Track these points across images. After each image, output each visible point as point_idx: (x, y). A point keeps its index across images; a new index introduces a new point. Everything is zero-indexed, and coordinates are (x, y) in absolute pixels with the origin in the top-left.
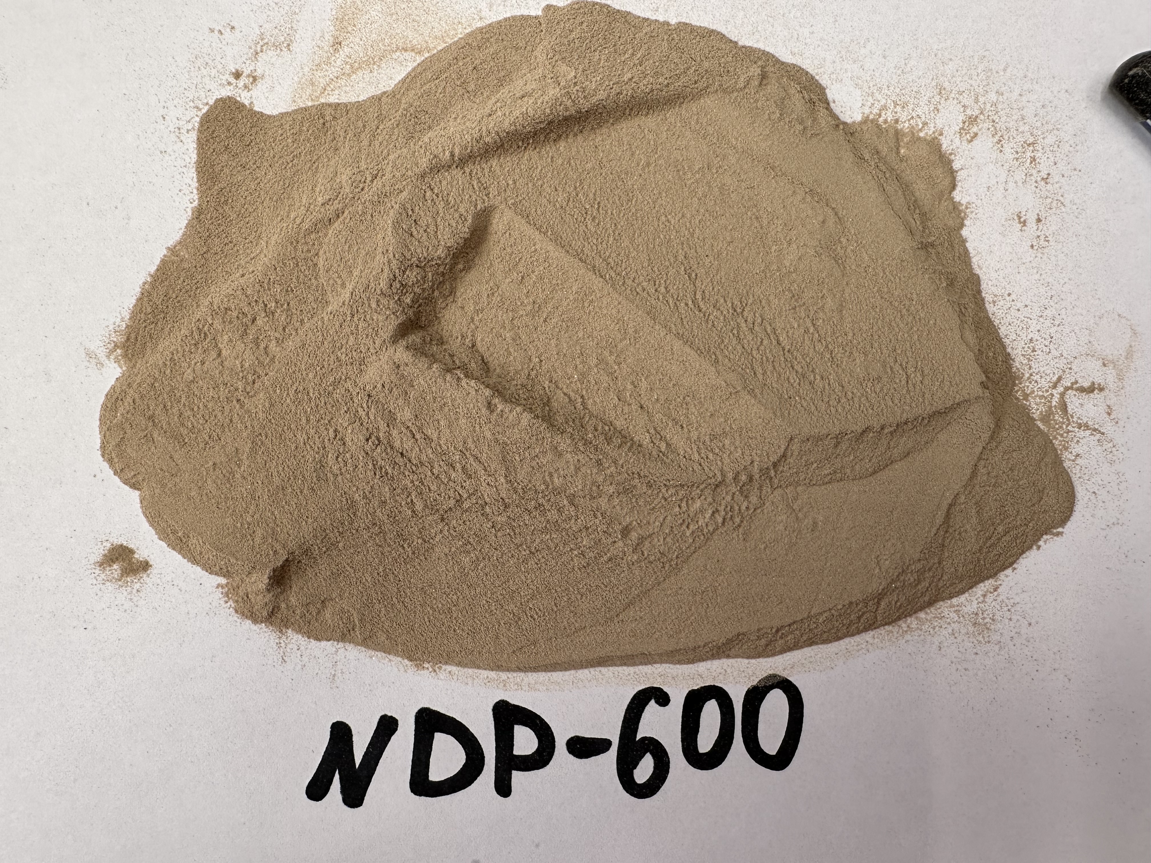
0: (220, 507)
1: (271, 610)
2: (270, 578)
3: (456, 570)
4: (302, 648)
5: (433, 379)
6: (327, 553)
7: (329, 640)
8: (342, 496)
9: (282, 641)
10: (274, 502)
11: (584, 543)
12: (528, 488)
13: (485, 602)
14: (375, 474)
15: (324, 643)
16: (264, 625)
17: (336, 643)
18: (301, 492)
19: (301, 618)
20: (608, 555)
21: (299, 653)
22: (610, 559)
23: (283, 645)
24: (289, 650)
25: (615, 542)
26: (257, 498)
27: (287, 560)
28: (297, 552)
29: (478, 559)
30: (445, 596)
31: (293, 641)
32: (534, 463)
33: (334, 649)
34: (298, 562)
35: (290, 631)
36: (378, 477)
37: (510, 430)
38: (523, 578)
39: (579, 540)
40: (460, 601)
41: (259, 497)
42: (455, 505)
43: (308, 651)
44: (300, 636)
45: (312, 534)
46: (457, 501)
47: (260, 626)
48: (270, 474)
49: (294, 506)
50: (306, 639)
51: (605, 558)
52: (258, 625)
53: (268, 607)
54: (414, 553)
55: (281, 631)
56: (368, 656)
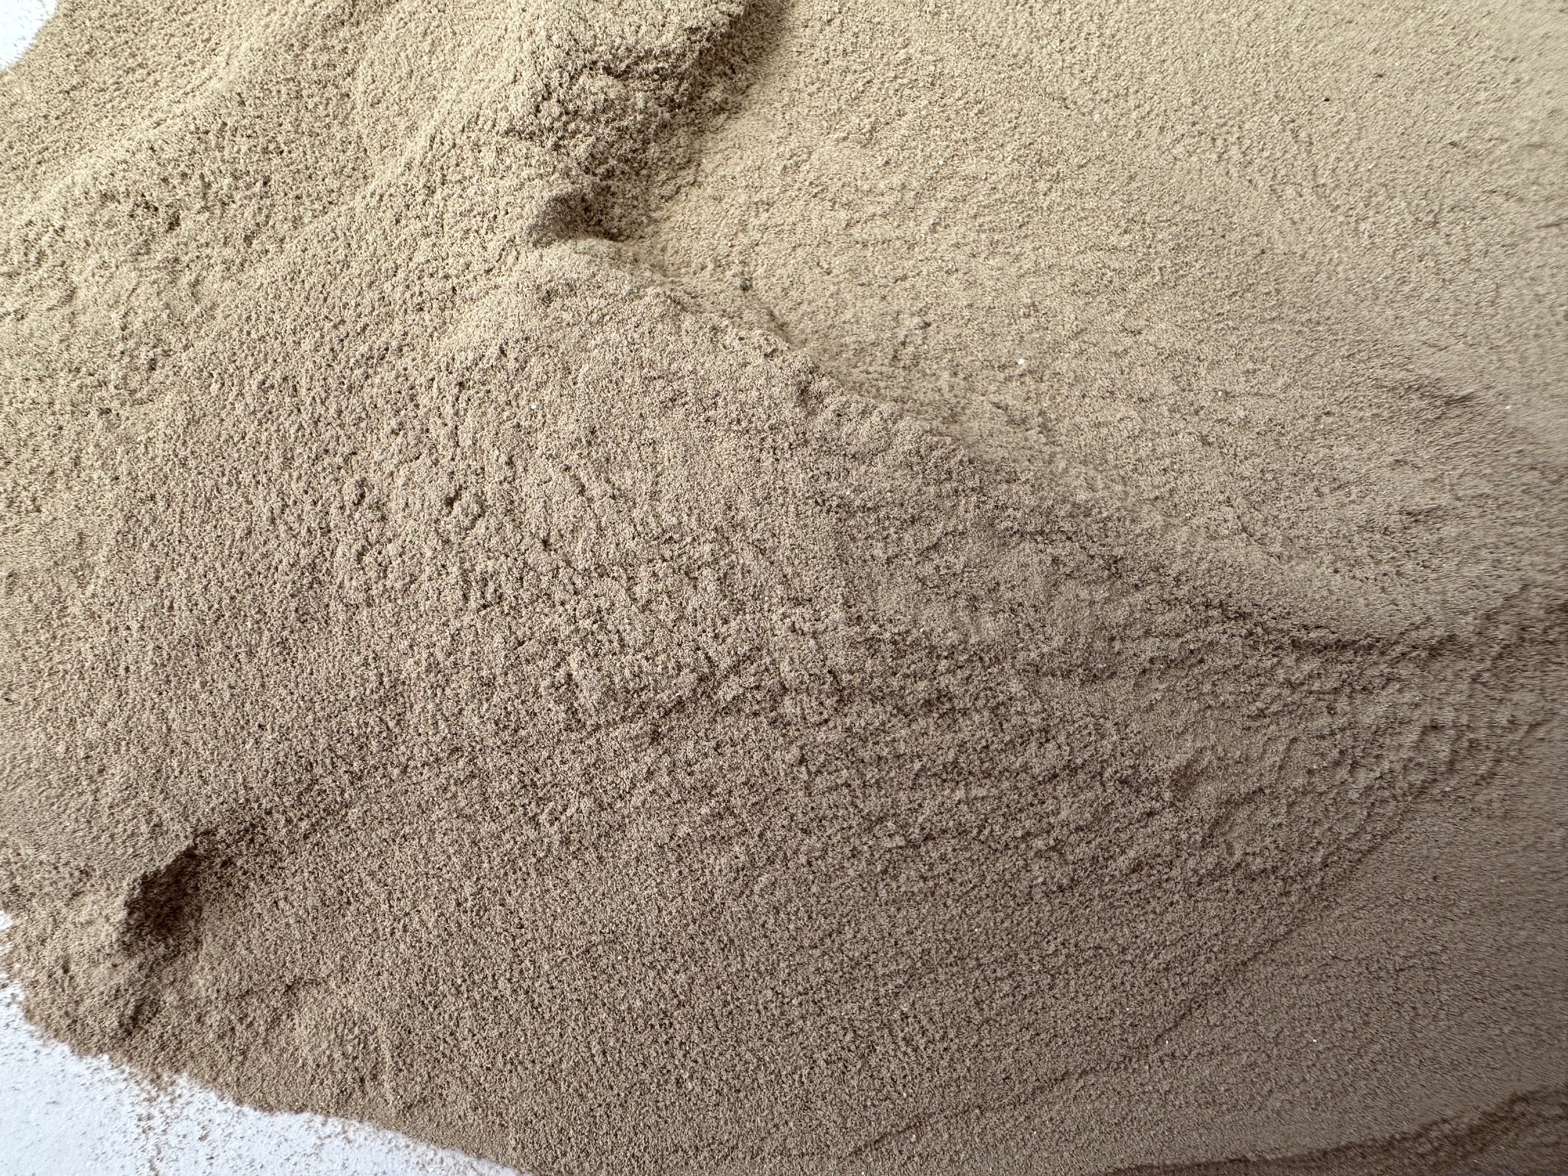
0: (13, 696)
1: (129, 1012)
2: (131, 906)
3: (688, 894)
4: (216, 1134)
5: (645, 328)
6: (313, 839)
7: (301, 1110)
8: (366, 664)
9: (155, 1112)
10: (168, 682)
11: (1064, 814)
12: (909, 640)
13: (769, 993)
14: (466, 598)
15: (283, 1119)
16: (106, 1057)
17: (319, 1118)
18: (251, 654)
19: (221, 1037)
20: (1132, 854)
21: (204, 1149)
22: (1137, 868)
23: (157, 1122)
24: (174, 1142)
25: (1151, 814)
26: (121, 671)
27: (189, 854)
28: (222, 832)
29: (753, 862)
30: (652, 974)
31: (190, 1111)
32: (928, 569)
33: (313, 1139)
34: (224, 864)
35: (183, 1080)
36: (473, 604)
37: (863, 468)
38: (883, 921)
39: (1050, 805)
40: (696, 989)
41: (127, 669)
42: (694, 691)
43: (234, 1144)
44: (213, 1096)
45: (271, 776)
46: (701, 680)
47: (95, 1063)
48: (167, 603)
49: (227, 695)
50: (231, 1104)
51: (1123, 862)
52: (89, 1059)
53: (121, 1002)
54: (566, 842)
55: (156, 1080)
56: (414, 1160)
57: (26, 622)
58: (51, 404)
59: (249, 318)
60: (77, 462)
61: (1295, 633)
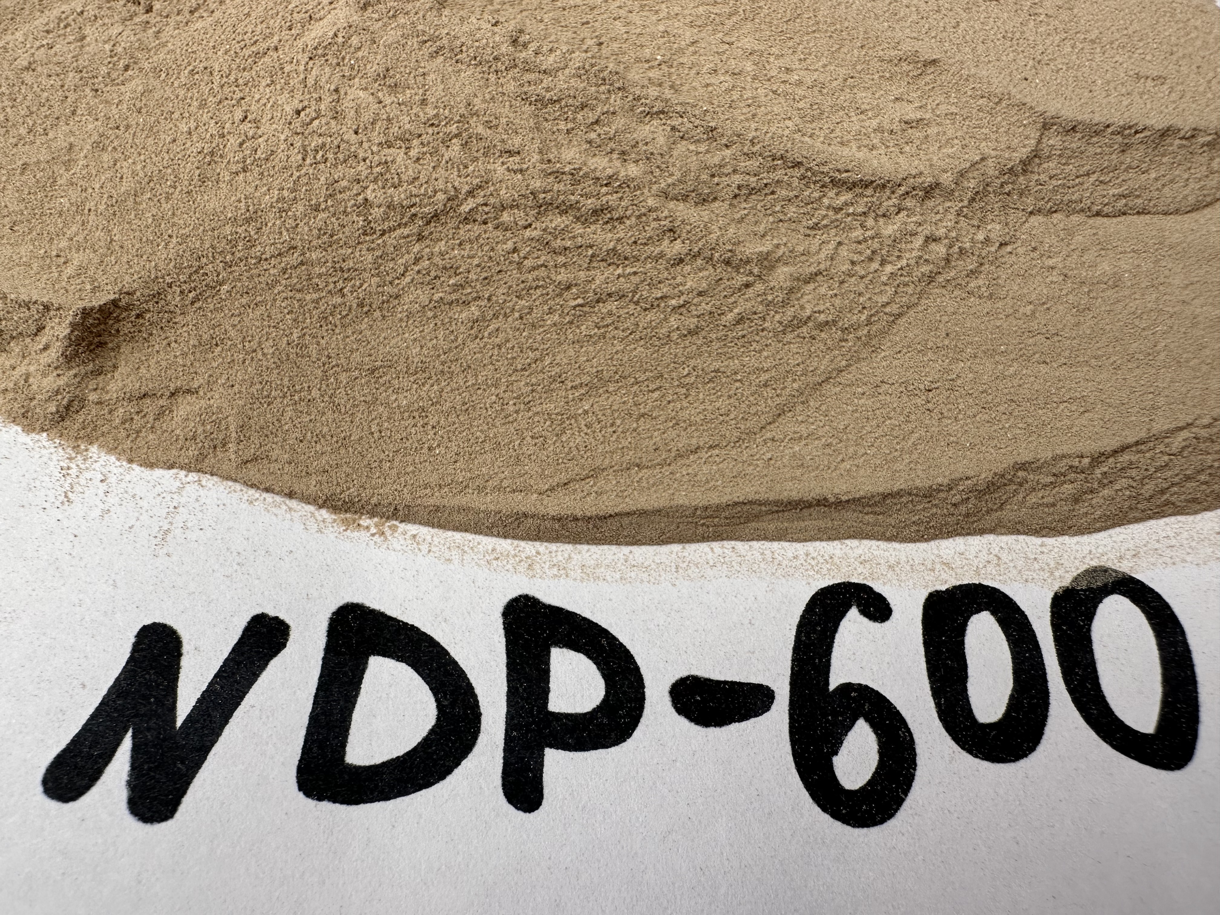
0: (16, 228)
1: (65, 402)
3: (440, 336)
4: (112, 479)
5: (421, 14)
6: (197, 305)
7: (171, 467)
8: (239, 201)
9: (73, 466)
10: (115, 215)
11: (689, 284)
12: (581, 173)
13: (494, 397)
14: (304, 159)
15: (158, 473)
16: (45, 434)
17: (183, 473)
18: (168, 199)
19: (123, 423)
20: (736, 311)
21: (103, 487)
22: (740, 320)
23: (74, 471)
24: (83, 481)
25: (747, 286)
26: (86, 211)
27: (115, 303)
28: (138, 294)
29: (484, 317)
30: (415, 386)
31: (96, 466)
32: (593, 135)
33: (178, 484)
34: (138, 316)
35: (94, 449)
36: (308, 161)
37: (550, 79)
38: (571, 352)
39: (679, 279)
40: (444, 394)
41: (90, 210)
42: (445, 205)
43: (123, 485)
44: (113, 458)
45: (172, 264)
46: (449, 199)
47: (37, 437)
48: (119, 175)
49: (150, 220)
50: (124, 463)
51: (730, 317)
52: (33, 435)
53: (59, 397)
54: (361, 305)
55: (76, 448)
56: (246, 498)
57: (30, 188)
58: (62, 86)
59: (188, 45)
60: (74, 113)
61: (831, 174)
